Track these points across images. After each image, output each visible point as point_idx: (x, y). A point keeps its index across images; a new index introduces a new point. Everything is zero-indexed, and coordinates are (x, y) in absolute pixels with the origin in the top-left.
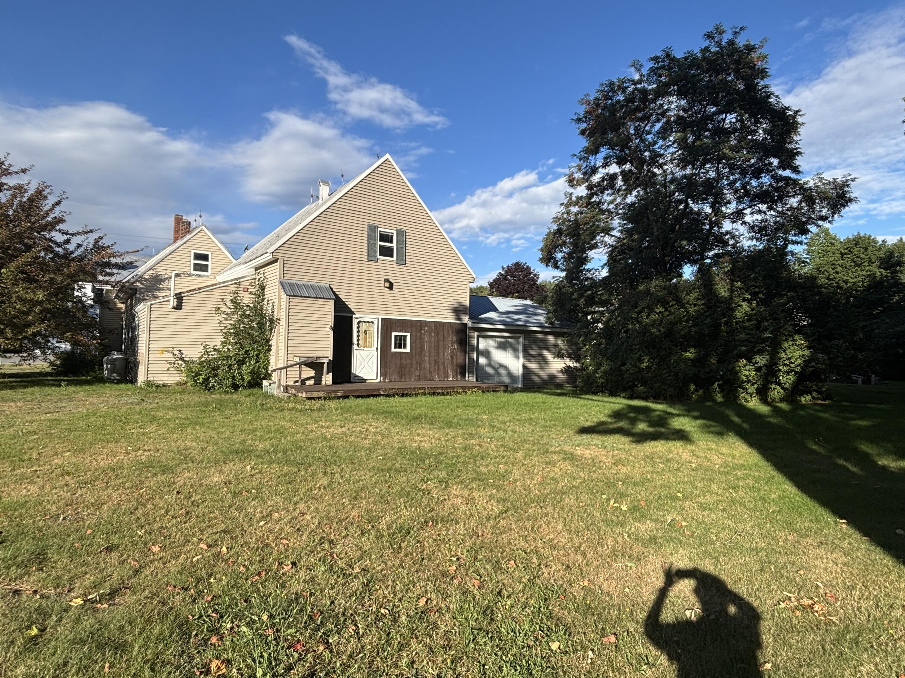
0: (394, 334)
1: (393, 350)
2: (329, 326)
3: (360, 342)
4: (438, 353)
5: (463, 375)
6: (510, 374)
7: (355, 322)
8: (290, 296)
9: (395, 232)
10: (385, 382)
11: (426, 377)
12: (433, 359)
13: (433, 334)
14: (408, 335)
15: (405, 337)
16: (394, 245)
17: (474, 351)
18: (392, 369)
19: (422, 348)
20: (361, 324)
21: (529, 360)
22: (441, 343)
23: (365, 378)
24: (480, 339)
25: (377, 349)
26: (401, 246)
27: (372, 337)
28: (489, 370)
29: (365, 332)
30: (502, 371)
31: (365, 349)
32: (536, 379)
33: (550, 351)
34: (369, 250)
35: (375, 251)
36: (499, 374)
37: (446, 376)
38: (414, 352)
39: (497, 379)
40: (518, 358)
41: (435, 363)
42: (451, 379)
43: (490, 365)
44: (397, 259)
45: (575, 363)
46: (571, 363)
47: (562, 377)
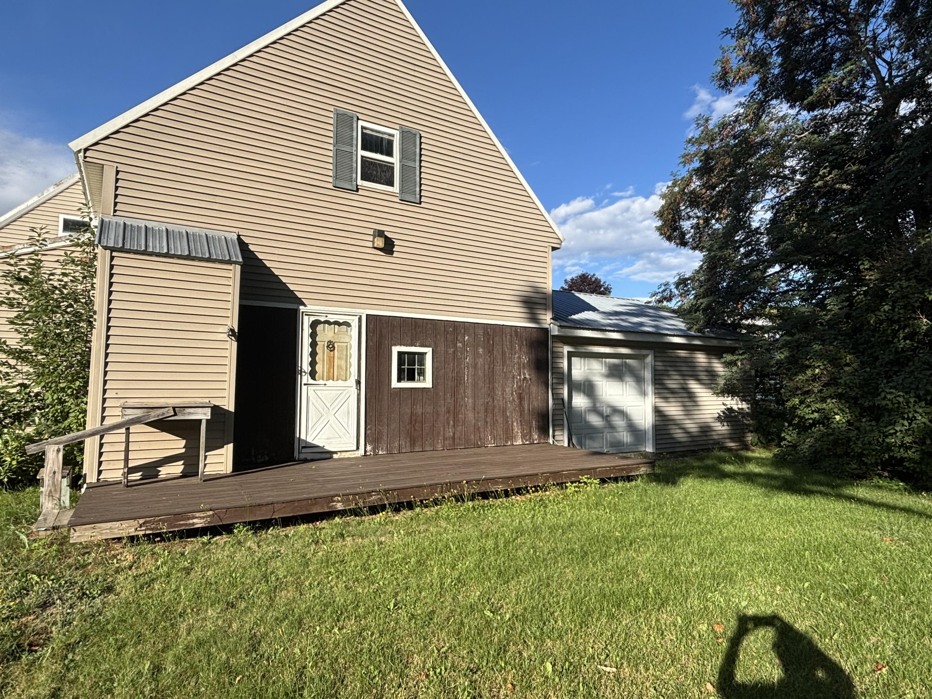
0: (396, 350)
1: (395, 384)
2: (226, 329)
3: (318, 368)
4: (492, 390)
5: (544, 431)
6: (632, 428)
7: (307, 322)
8: (112, 250)
9: (397, 133)
10: (376, 454)
11: (467, 441)
12: (481, 401)
13: (481, 350)
14: (428, 351)
15: (423, 354)
16: (395, 160)
17: (563, 384)
18: (393, 426)
19: (458, 380)
20: (320, 328)
21: (666, 399)
22: (498, 368)
23: (329, 448)
24: (574, 359)
25: (358, 382)
26: (411, 164)
27: (347, 358)
28: (595, 420)
29: (331, 346)
30: (618, 421)
31: (330, 383)
32: (679, 435)
33: (699, 380)
34: (336, 165)
35: (351, 170)
36: (612, 427)
37: (509, 435)
38: (441, 387)
39: (608, 436)
40: (644, 394)
41: (486, 411)
42: (519, 442)
43: (595, 410)
44: (402, 190)
45: (739, 403)
46: (734, 402)
47: (720, 428)
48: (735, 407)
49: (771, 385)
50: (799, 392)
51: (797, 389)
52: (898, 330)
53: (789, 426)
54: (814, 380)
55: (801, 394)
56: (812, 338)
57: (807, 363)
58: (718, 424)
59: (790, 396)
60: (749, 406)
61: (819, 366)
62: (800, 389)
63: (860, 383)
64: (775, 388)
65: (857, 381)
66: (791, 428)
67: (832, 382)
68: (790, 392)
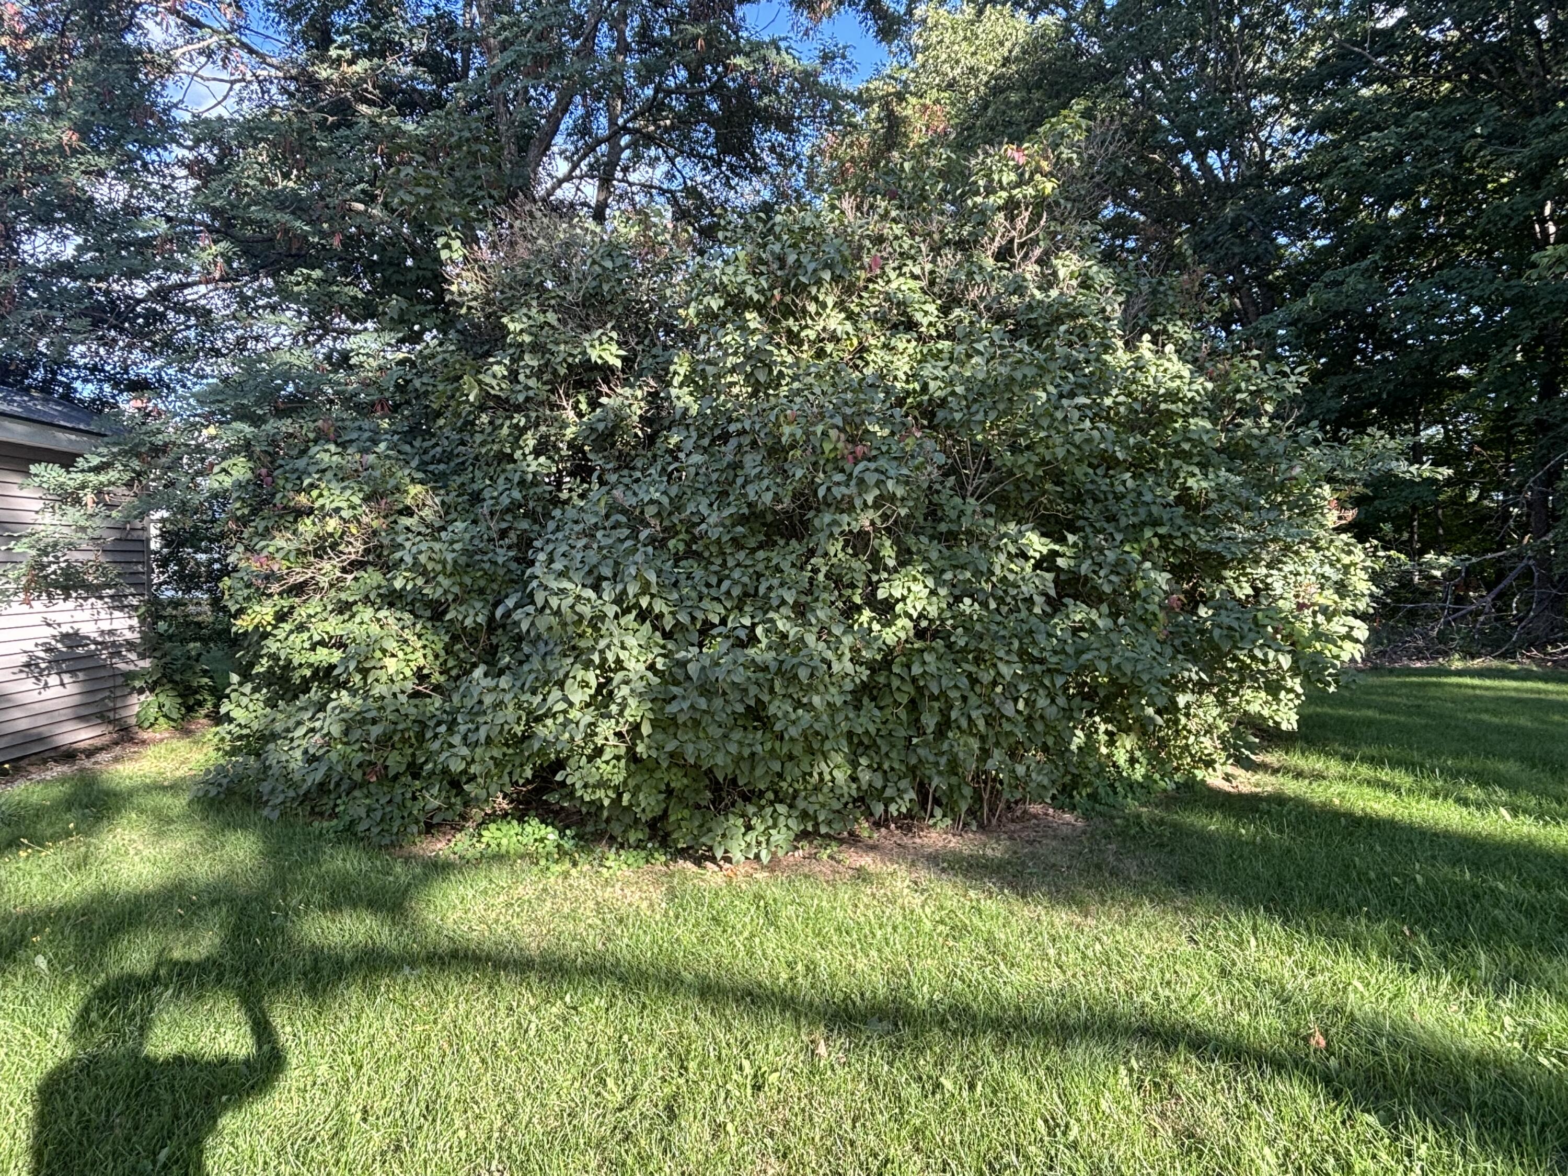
45: (103, 615)
46: (86, 615)
47: (34, 696)
48: (88, 629)
49: (198, 564)
50: (275, 588)
51: (270, 577)
52: (525, 429)
53: (241, 684)
54: (319, 553)
55: (280, 594)
56: (311, 436)
57: (303, 499)
58: (30, 683)
59: (248, 599)
60: (135, 622)
61: (337, 510)
62: (280, 579)
63: (455, 562)
64: (210, 572)
65: (450, 557)
66: (248, 688)
67: (371, 558)
68: (248, 586)
